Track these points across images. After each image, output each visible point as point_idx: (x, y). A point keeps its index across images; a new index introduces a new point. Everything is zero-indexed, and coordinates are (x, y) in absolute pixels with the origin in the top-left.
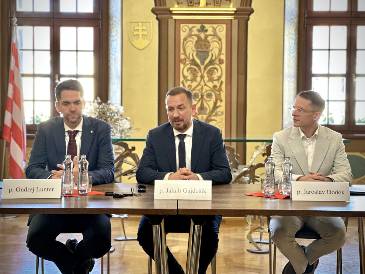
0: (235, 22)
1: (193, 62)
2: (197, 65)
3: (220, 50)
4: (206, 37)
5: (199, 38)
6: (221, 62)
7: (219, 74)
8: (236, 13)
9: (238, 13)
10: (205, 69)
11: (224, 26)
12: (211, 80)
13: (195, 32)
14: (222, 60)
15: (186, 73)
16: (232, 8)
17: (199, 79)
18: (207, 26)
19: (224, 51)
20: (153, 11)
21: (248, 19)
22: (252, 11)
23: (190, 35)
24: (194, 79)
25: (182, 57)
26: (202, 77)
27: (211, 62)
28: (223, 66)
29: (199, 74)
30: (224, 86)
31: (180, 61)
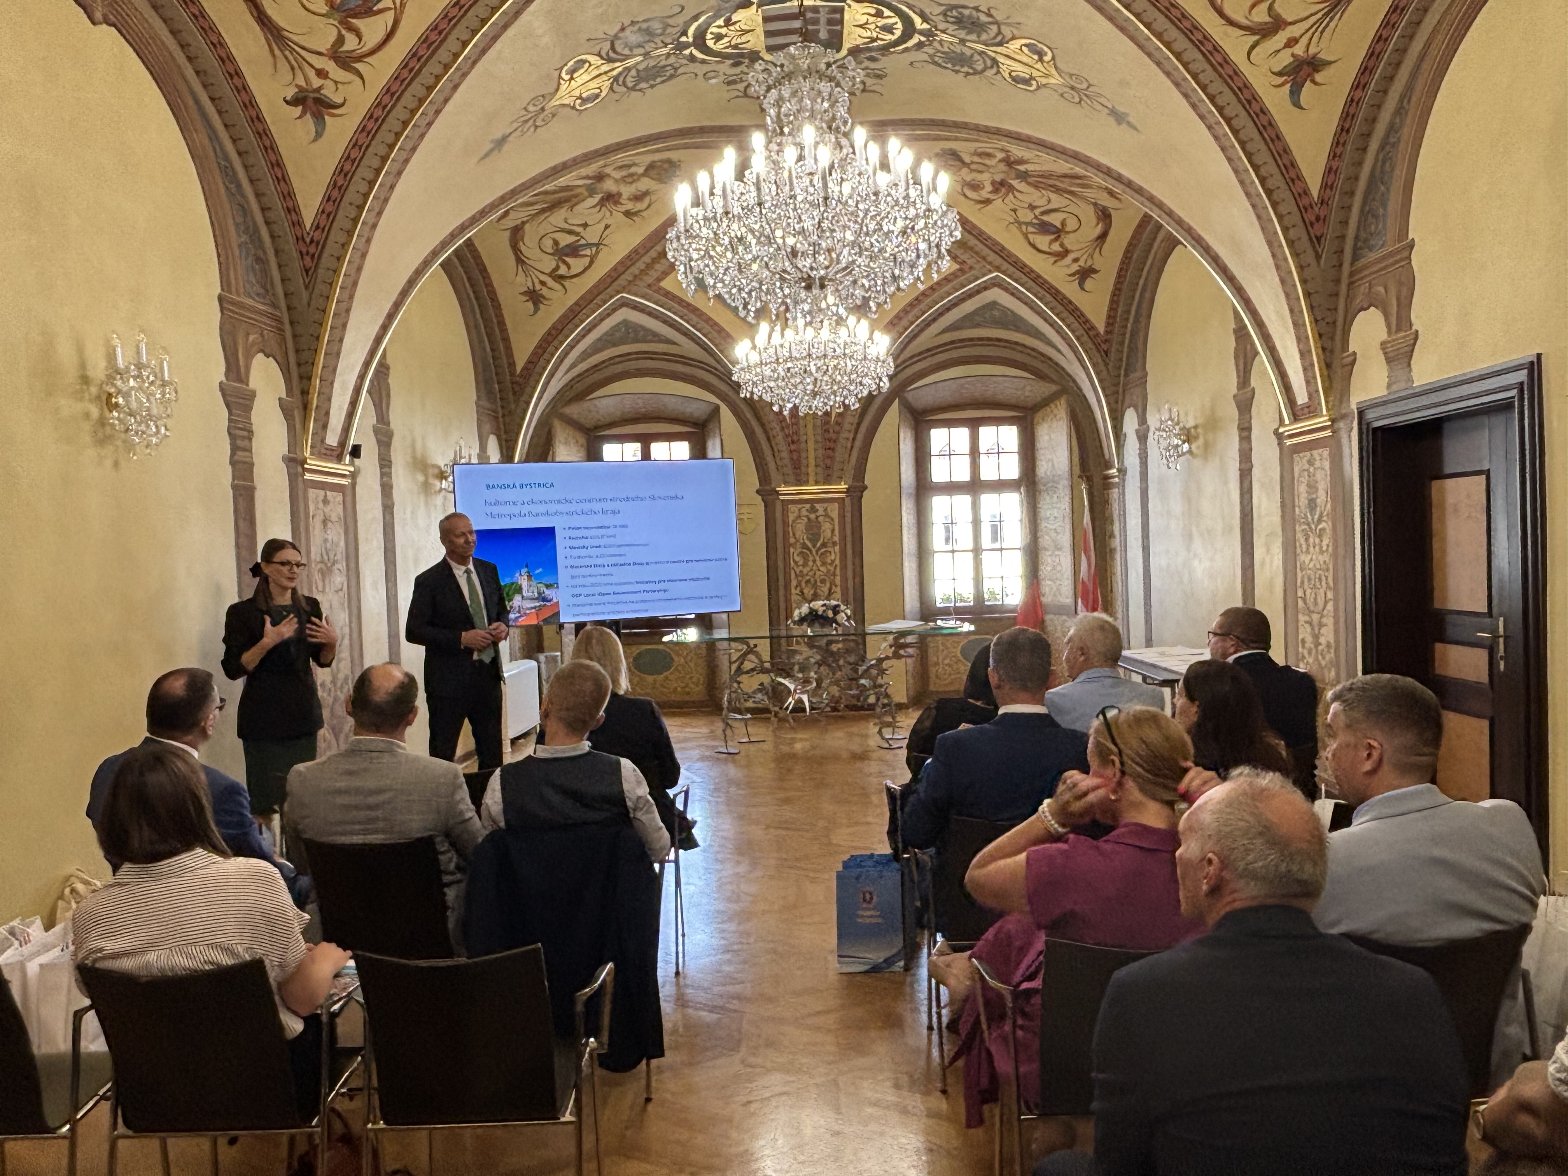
0: (848, 501)
1: (804, 546)
2: (808, 549)
3: (833, 531)
4: (817, 517)
5: (809, 519)
6: (834, 544)
7: (833, 557)
8: (848, 491)
10: (817, 552)
11: (836, 505)
12: (824, 564)
13: (804, 512)
15: (797, 558)
16: (843, 486)
17: (811, 563)
18: (817, 506)
19: (837, 532)
20: (758, 492)
21: (861, 497)
22: (865, 488)
23: (799, 517)
24: (805, 565)
25: (792, 540)
26: (814, 561)
27: (824, 545)
28: (837, 548)
29: (811, 558)
30: (838, 572)
31: (791, 545)
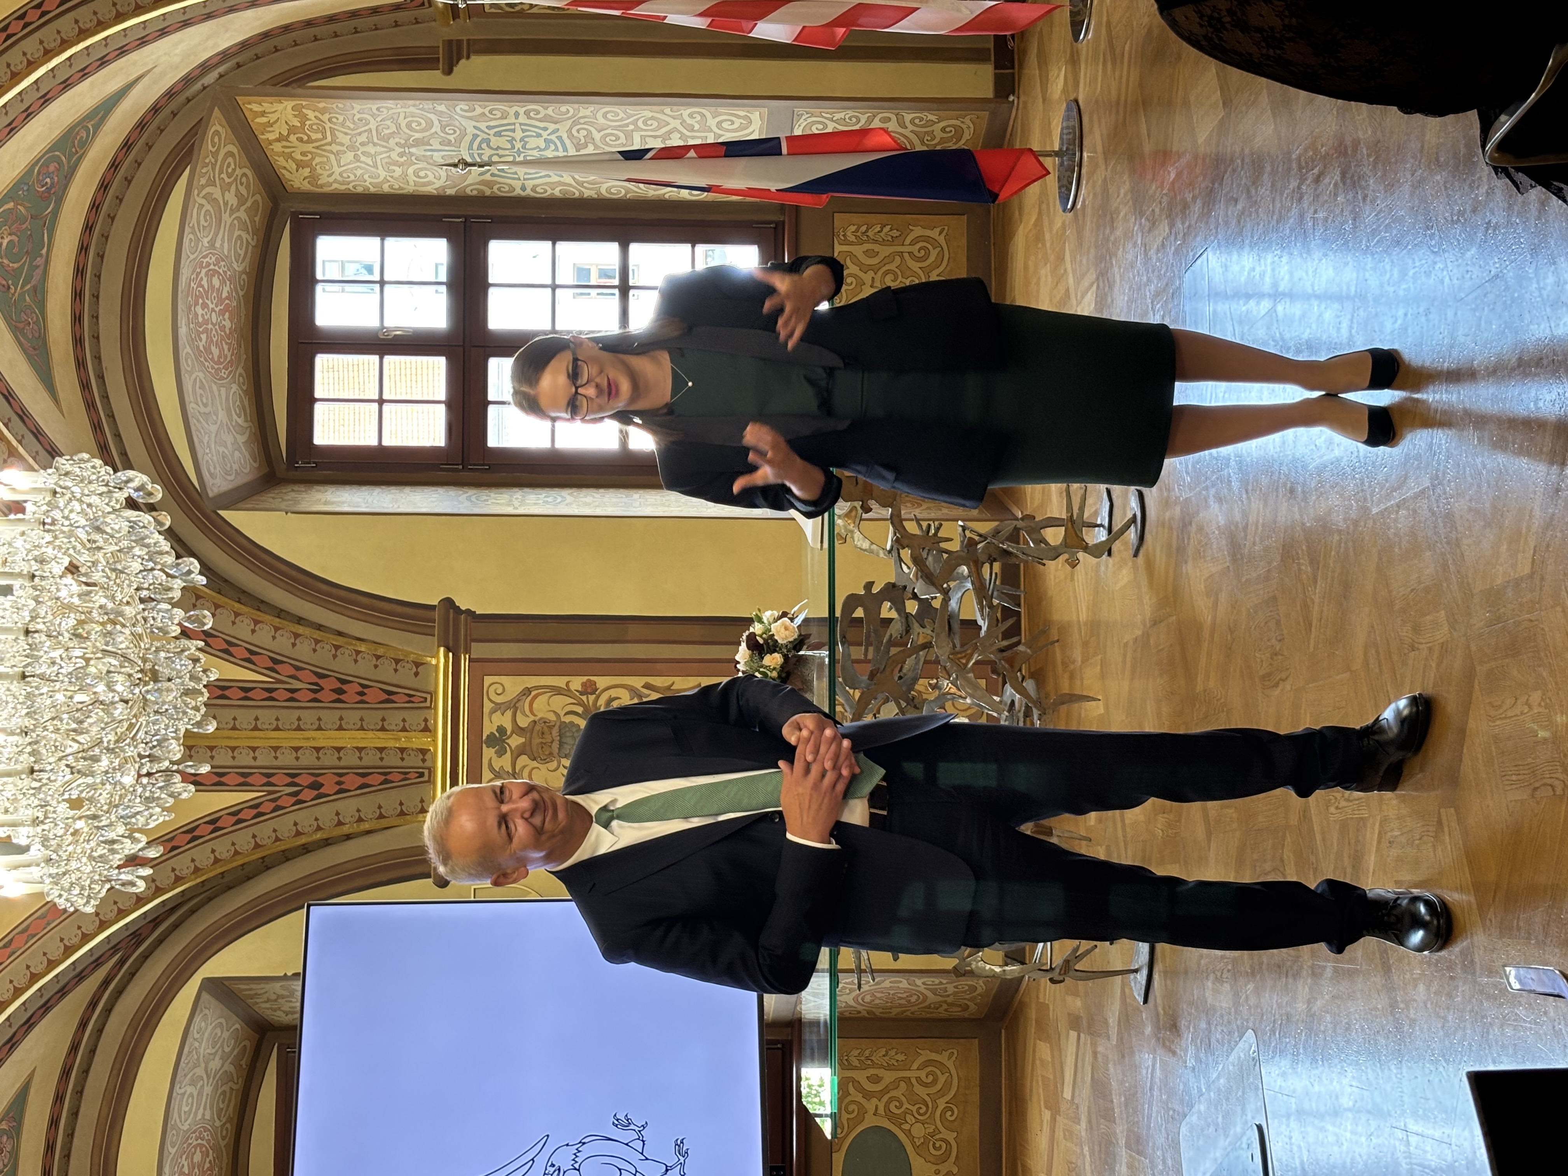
9: (451, 644)
14: (584, 685)
